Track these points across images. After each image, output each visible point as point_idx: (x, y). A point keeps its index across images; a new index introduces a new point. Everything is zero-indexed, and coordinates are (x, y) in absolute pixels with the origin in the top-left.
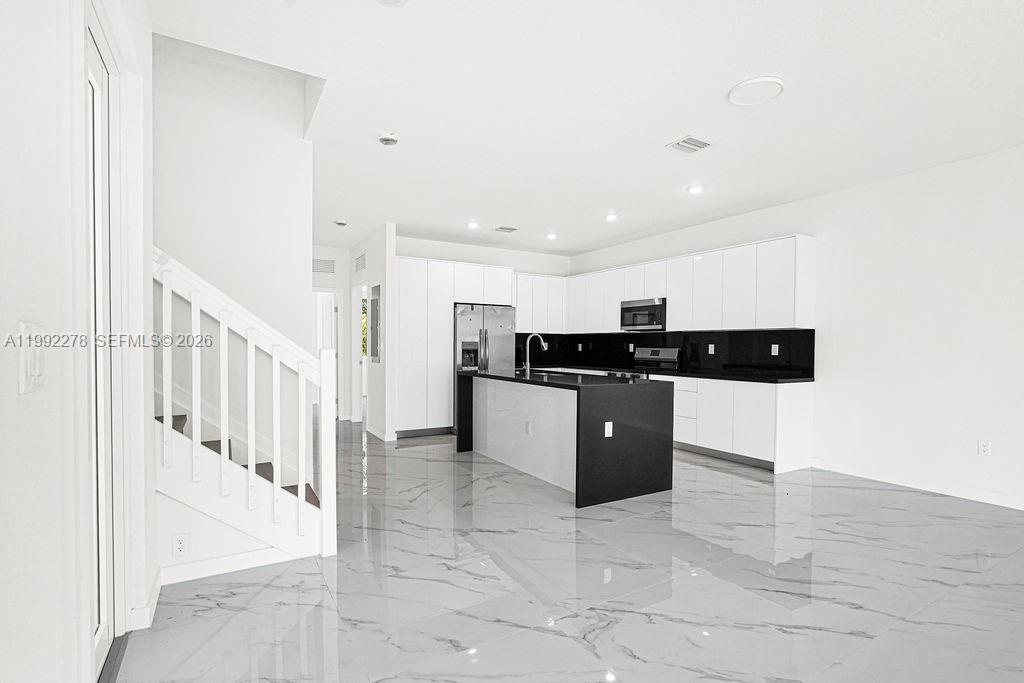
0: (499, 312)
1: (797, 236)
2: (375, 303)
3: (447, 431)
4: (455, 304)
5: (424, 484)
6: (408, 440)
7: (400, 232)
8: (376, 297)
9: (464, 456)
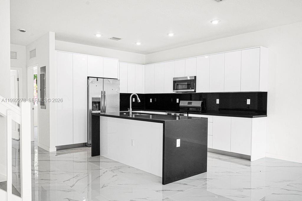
0: (111, 82)
1: (261, 47)
2: (43, 77)
3: (85, 145)
4: (88, 77)
5: (77, 176)
6: (62, 150)
7: (57, 37)
8: (43, 73)
9: (95, 158)
